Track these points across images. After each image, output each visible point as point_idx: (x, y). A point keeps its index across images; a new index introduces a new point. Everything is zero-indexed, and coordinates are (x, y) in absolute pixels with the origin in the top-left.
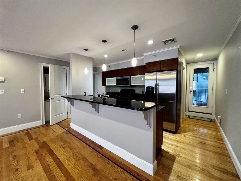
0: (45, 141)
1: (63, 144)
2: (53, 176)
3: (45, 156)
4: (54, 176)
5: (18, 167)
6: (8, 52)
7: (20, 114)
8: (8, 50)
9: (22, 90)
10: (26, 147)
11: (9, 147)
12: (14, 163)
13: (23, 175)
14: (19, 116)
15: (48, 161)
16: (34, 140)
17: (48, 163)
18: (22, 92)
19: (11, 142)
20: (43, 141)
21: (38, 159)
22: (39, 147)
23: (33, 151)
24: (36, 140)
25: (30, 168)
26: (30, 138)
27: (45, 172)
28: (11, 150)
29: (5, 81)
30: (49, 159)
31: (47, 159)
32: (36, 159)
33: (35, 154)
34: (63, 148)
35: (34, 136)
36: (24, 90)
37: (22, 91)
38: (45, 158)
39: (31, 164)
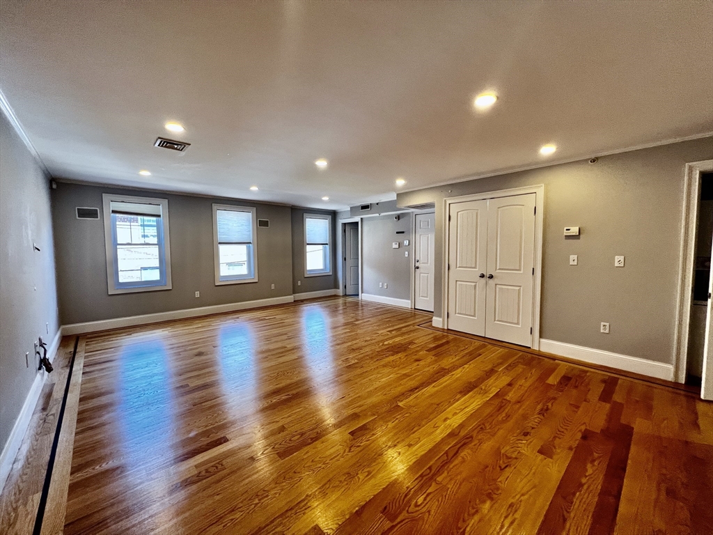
0: (633, 428)
1: (685, 481)
2: (563, 516)
3: (593, 461)
4: (565, 520)
5: (533, 431)
6: (594, 161)
7: (608, 324)
8: (593, 156)
9: (617, 258)
10: (578, 407)
11: (554, 385)
12: (534, 419)
13: (526, 450)
14: (604, 328)
15: (586, 476)
16: (608, 406)
17: (584, 480)
18: (617, 264)
19: (566, 379)
20: (626, 424)
21: (574, 450)
22: (602, 430)
23: (583, 428)
24: (612, 409)
25: (546, 451)
26: (606, 396)
27: (559, 488)
28: (551, 393)
29: (581, 236)
30: (594, 476)
31: (590, 471)
32: (570, 449)
33: (579, 435)
34: (668, 493)
35: (618, 397)
36: (622, 258)
37: (616, 261)
38: (589, 466)
39: (555, 448)
